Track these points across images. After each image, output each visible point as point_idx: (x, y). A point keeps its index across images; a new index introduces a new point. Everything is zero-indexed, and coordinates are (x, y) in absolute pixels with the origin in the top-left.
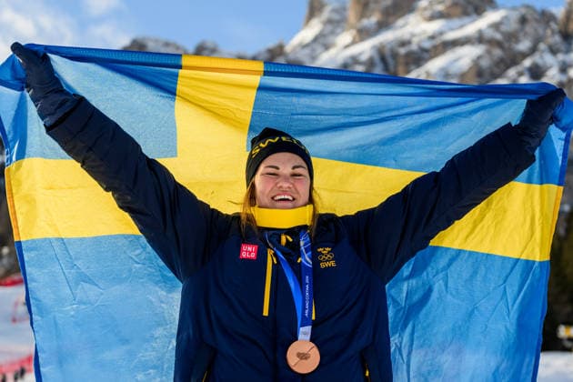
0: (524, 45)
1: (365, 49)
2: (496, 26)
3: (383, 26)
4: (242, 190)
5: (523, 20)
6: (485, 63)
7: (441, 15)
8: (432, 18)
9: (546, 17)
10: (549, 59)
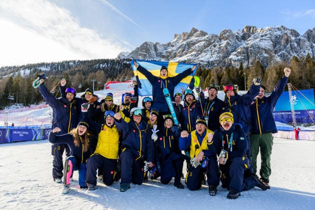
0: (213, 41)
1: (185, 43)
2: (208, 38)
3: (188, 38)
4: (160, 74)
5: (212, 37)
6: (205, 44)
7: (198, 36)
8: (196, 37)
9: (216, 36)
10: (217, 43)
